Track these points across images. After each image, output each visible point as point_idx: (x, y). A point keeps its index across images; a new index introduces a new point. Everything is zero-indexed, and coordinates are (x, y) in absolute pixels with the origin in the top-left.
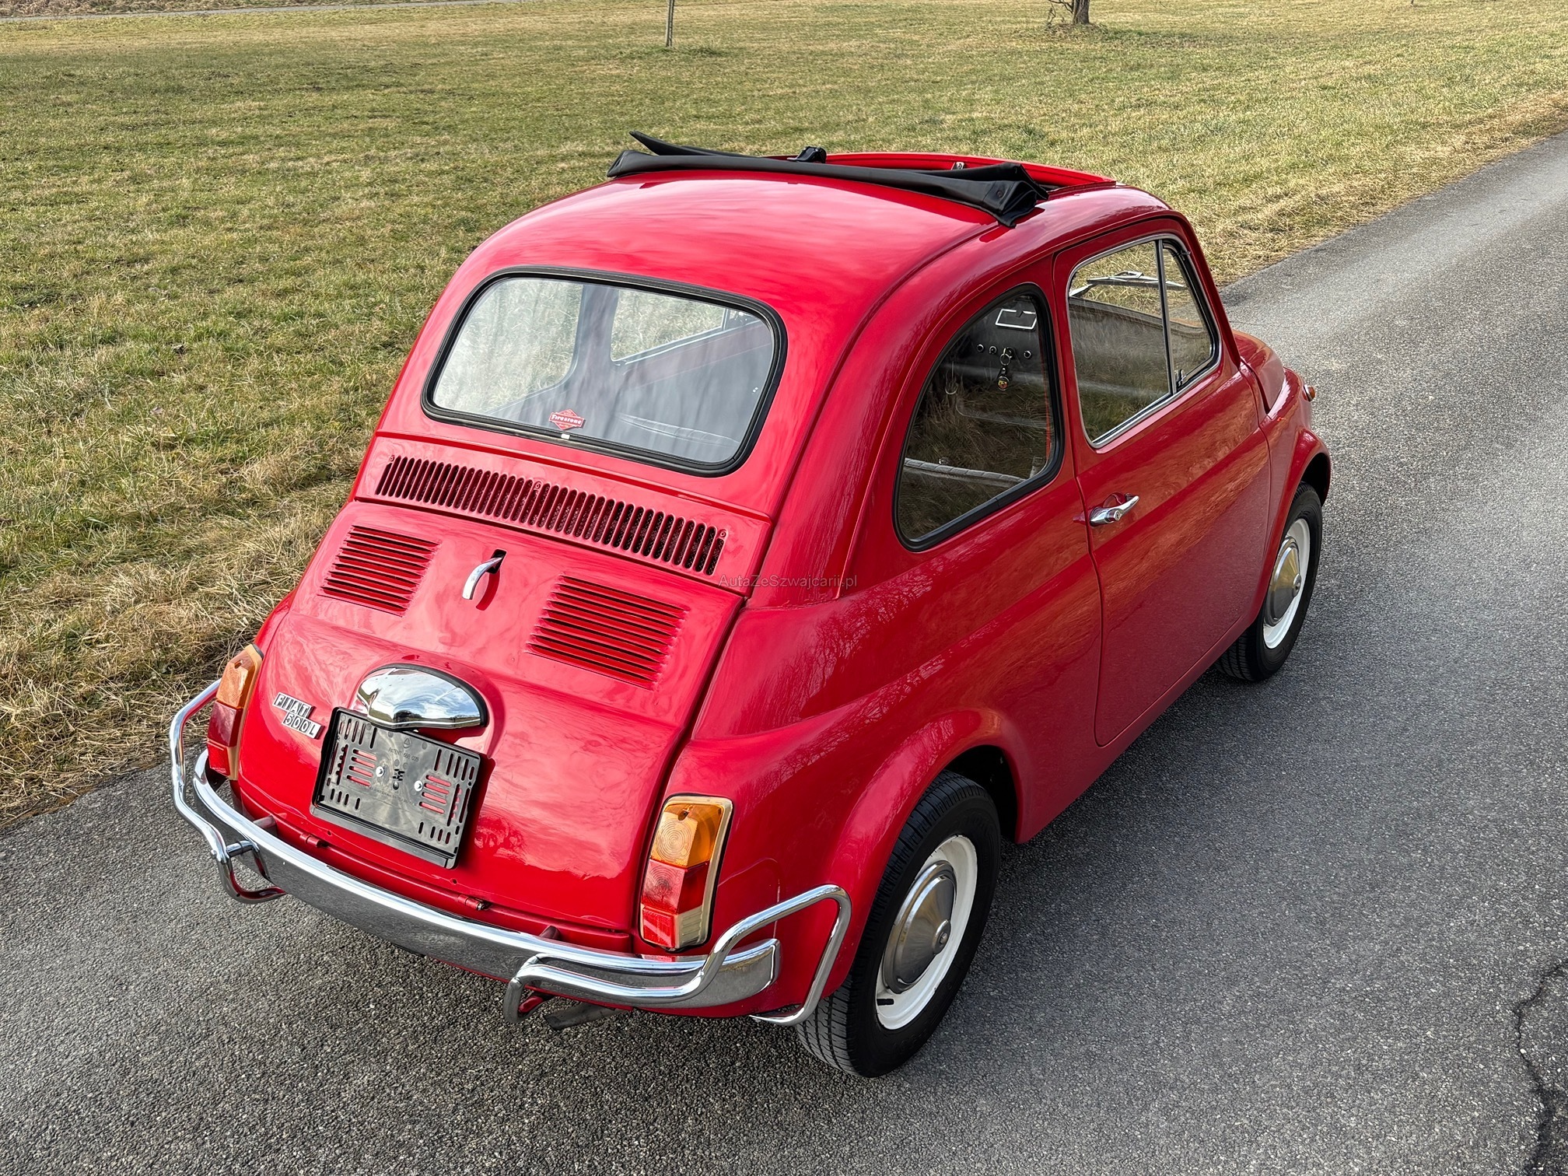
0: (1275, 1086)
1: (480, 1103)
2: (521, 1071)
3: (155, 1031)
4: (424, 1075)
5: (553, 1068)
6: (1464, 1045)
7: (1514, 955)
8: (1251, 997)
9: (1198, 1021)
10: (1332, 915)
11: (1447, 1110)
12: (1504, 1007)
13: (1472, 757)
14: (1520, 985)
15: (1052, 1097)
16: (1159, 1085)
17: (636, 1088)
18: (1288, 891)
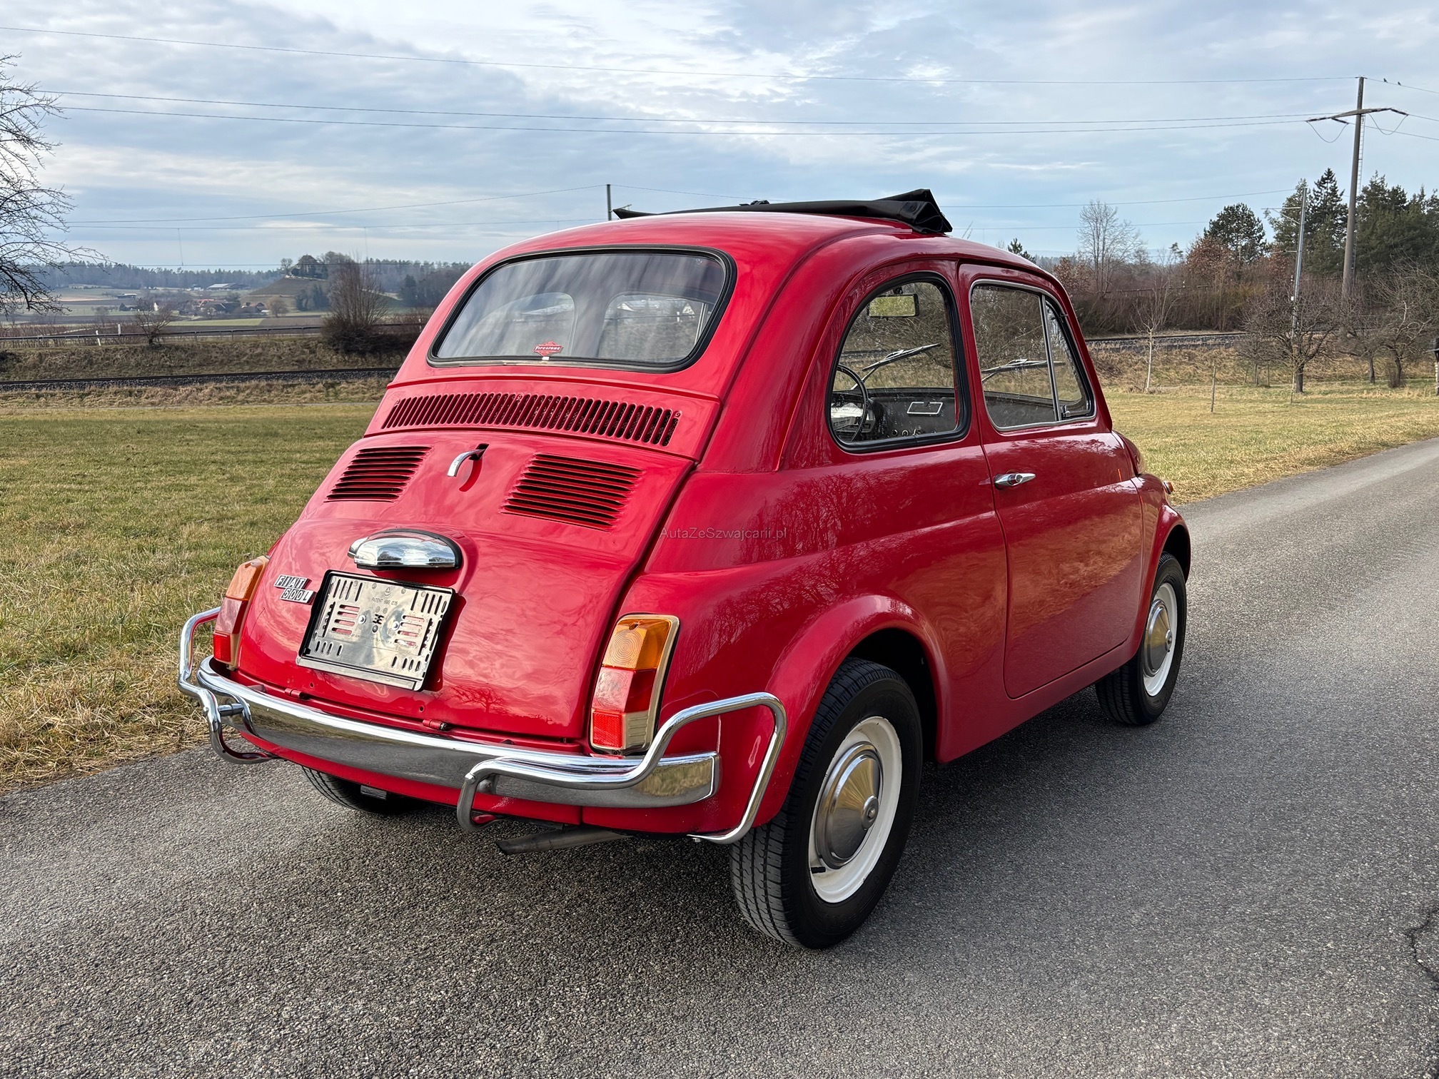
0: (1189, 974)
1: (432, 957)
2: (472, 939)
3: (133, 907)
4: (381, 938)
5: (502, 938)
6: (1363, 953)
7: (1399, 898)
8: (1158, 914)
9: (1110, 928)
10: (1225, 866)
11: (1356, 998)
12: (1397, 931)
13: (1335, 776)
14: (1408, 918)
15: (976, 973)
16: (1077, 970)
17: (580, 953)
18: (1183, 850)
